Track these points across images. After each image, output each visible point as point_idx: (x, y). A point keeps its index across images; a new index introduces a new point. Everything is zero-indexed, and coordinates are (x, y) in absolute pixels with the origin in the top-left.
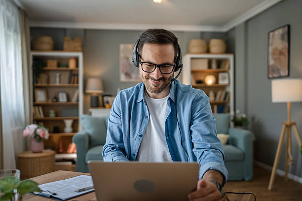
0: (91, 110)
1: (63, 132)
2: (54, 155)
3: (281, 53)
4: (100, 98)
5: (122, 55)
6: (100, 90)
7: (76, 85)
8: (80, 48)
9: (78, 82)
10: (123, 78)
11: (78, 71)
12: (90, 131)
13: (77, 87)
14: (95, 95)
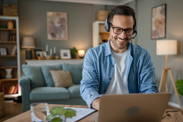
0: (27, 61)
1: (5, 78)
2: (3, 96)
3: (160, 23)
4: (33, 52)
5: (48, 20)
6: (33, 46)
7: (14, 42)
8: (17, 14)
9: (15, 40)
10: (50, 37)
11: (16, 31)
12: (31, 77)
13: (16, 44)
14: (28, 50)
